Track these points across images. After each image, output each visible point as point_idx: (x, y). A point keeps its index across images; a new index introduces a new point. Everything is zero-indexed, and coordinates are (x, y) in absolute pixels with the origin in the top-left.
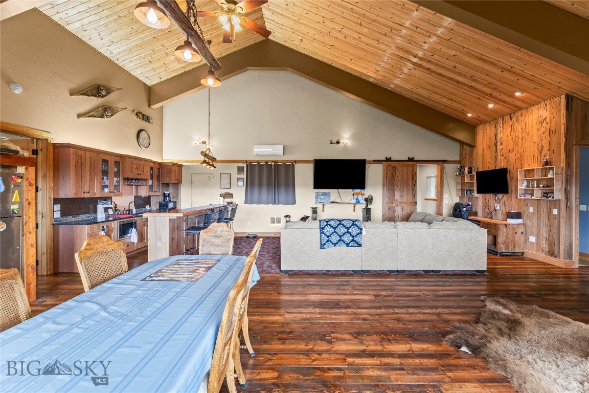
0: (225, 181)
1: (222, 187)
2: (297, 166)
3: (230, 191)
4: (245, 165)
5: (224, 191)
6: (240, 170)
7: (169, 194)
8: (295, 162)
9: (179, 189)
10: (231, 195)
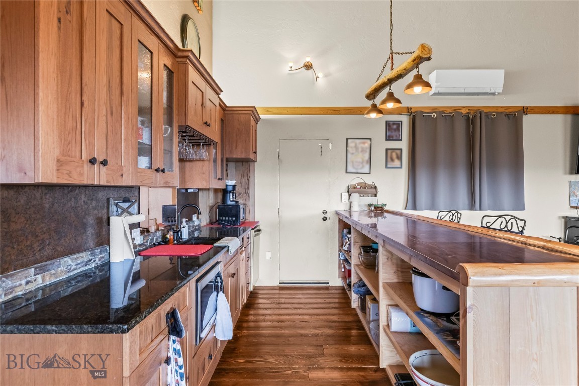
0: (358, 158)
1: (350, 169)
2: (527, 120)
3: (368, 180)
4: (405, 120)
5: (355, 180)
6: (392, 130)
7: (234, 186)
8: (525, 110)
9: (251, 174)
10: (372, 190)
